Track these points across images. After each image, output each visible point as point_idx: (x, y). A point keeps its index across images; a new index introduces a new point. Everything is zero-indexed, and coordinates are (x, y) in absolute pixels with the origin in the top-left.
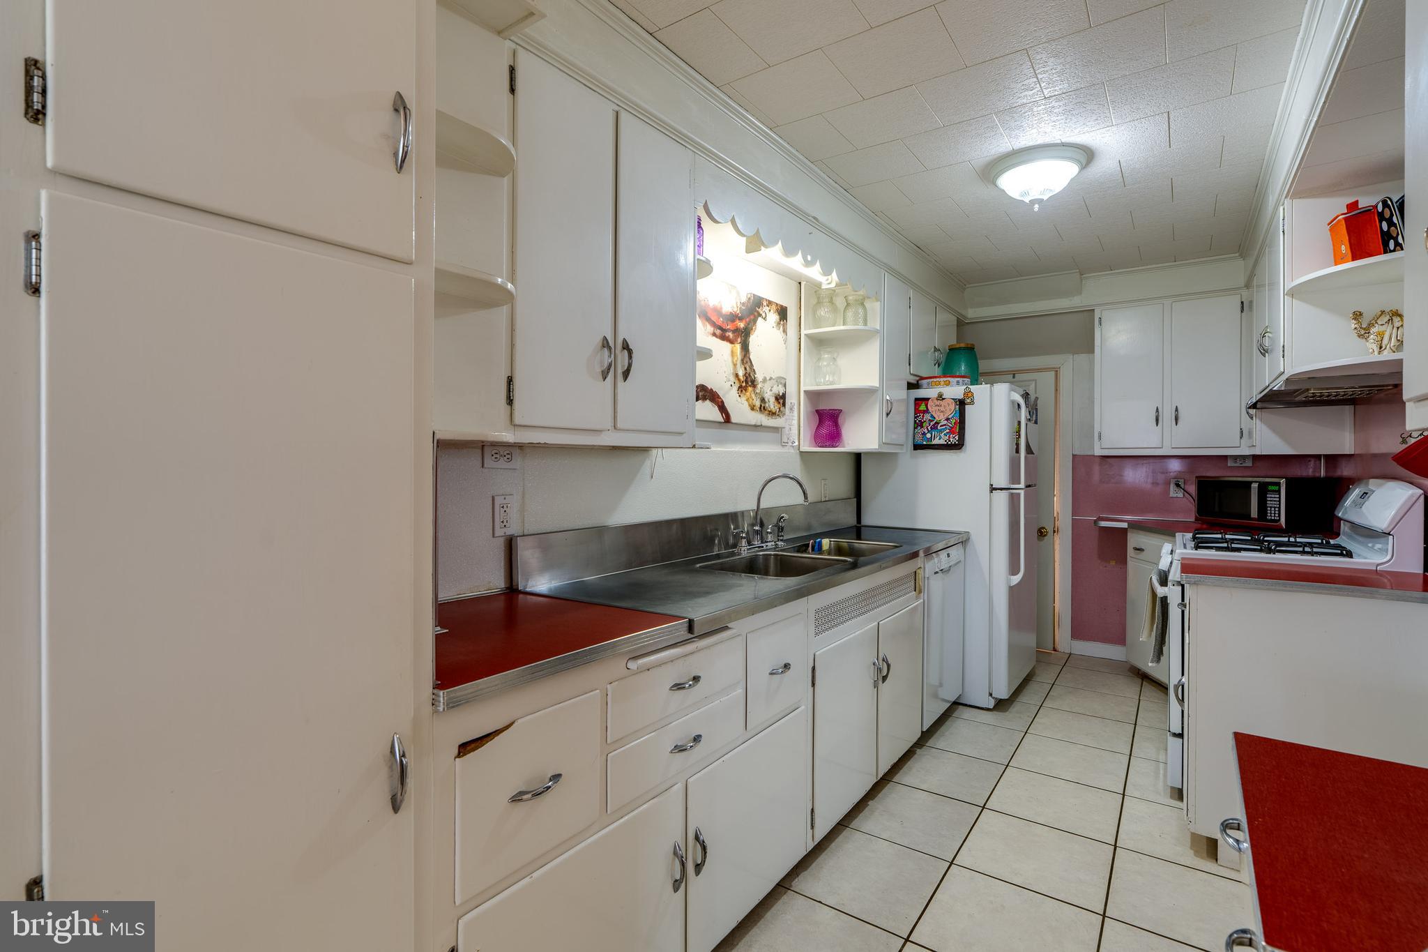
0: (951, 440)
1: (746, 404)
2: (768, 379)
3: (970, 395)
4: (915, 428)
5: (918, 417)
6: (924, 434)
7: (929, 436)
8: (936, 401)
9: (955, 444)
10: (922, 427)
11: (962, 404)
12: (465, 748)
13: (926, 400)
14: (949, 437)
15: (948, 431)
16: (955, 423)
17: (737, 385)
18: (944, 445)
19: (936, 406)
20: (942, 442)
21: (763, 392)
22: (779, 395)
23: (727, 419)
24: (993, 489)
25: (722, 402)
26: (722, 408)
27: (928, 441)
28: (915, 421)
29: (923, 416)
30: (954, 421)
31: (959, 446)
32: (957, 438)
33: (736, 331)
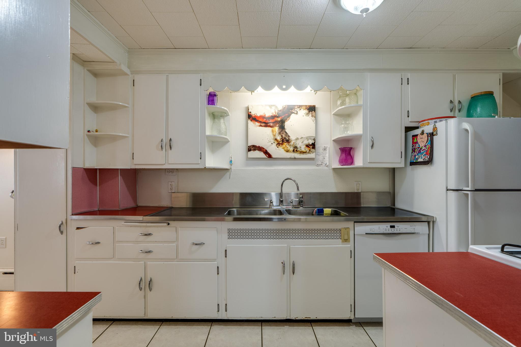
0: (426, 158)
1: (283, 150)
2: (299, 138)
3: (436, 129)
4: (412, 153)
5: (413, 146)
6: (415, 156)
7: (417, 157)
8: (420, 135)
9: (427, 161)
10: (415, 152)
11: (431, 135)
12: (78, 228)
13: (417, 135)
14: (425, 157)
15: (425, 153)
16: (428, 148)
17: (276, 143)
18: (423, 161)
19: (421, 138)
20: (422, 160)
21: (296, 144)
22: (309, 144)
23: (270, 156)
24: (448, 190)
25: (266, 151)
26: (266, 152)
27: (416, 160)
28: (412, 149)
29: (416, 145)
30: (428, 147)
31: (429, 162)
32: (428, 157)
33: (276, 122)
